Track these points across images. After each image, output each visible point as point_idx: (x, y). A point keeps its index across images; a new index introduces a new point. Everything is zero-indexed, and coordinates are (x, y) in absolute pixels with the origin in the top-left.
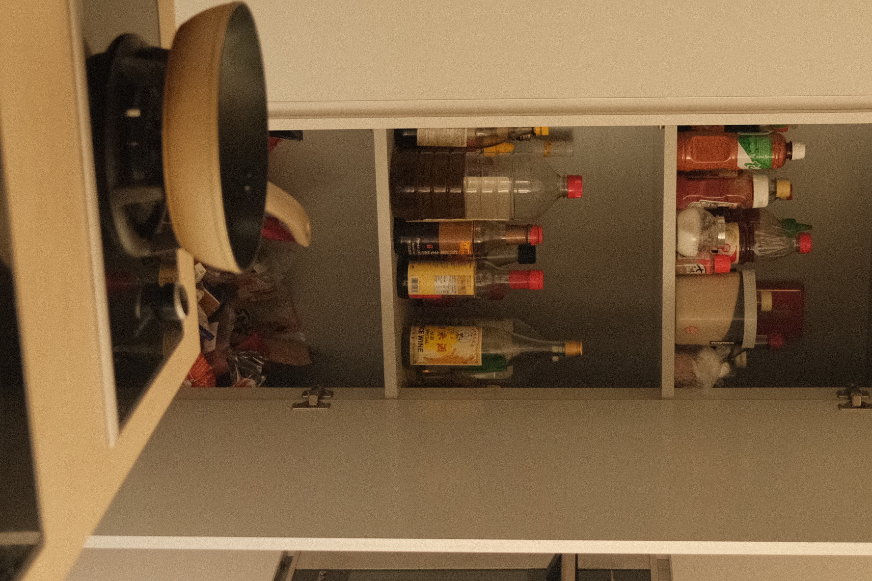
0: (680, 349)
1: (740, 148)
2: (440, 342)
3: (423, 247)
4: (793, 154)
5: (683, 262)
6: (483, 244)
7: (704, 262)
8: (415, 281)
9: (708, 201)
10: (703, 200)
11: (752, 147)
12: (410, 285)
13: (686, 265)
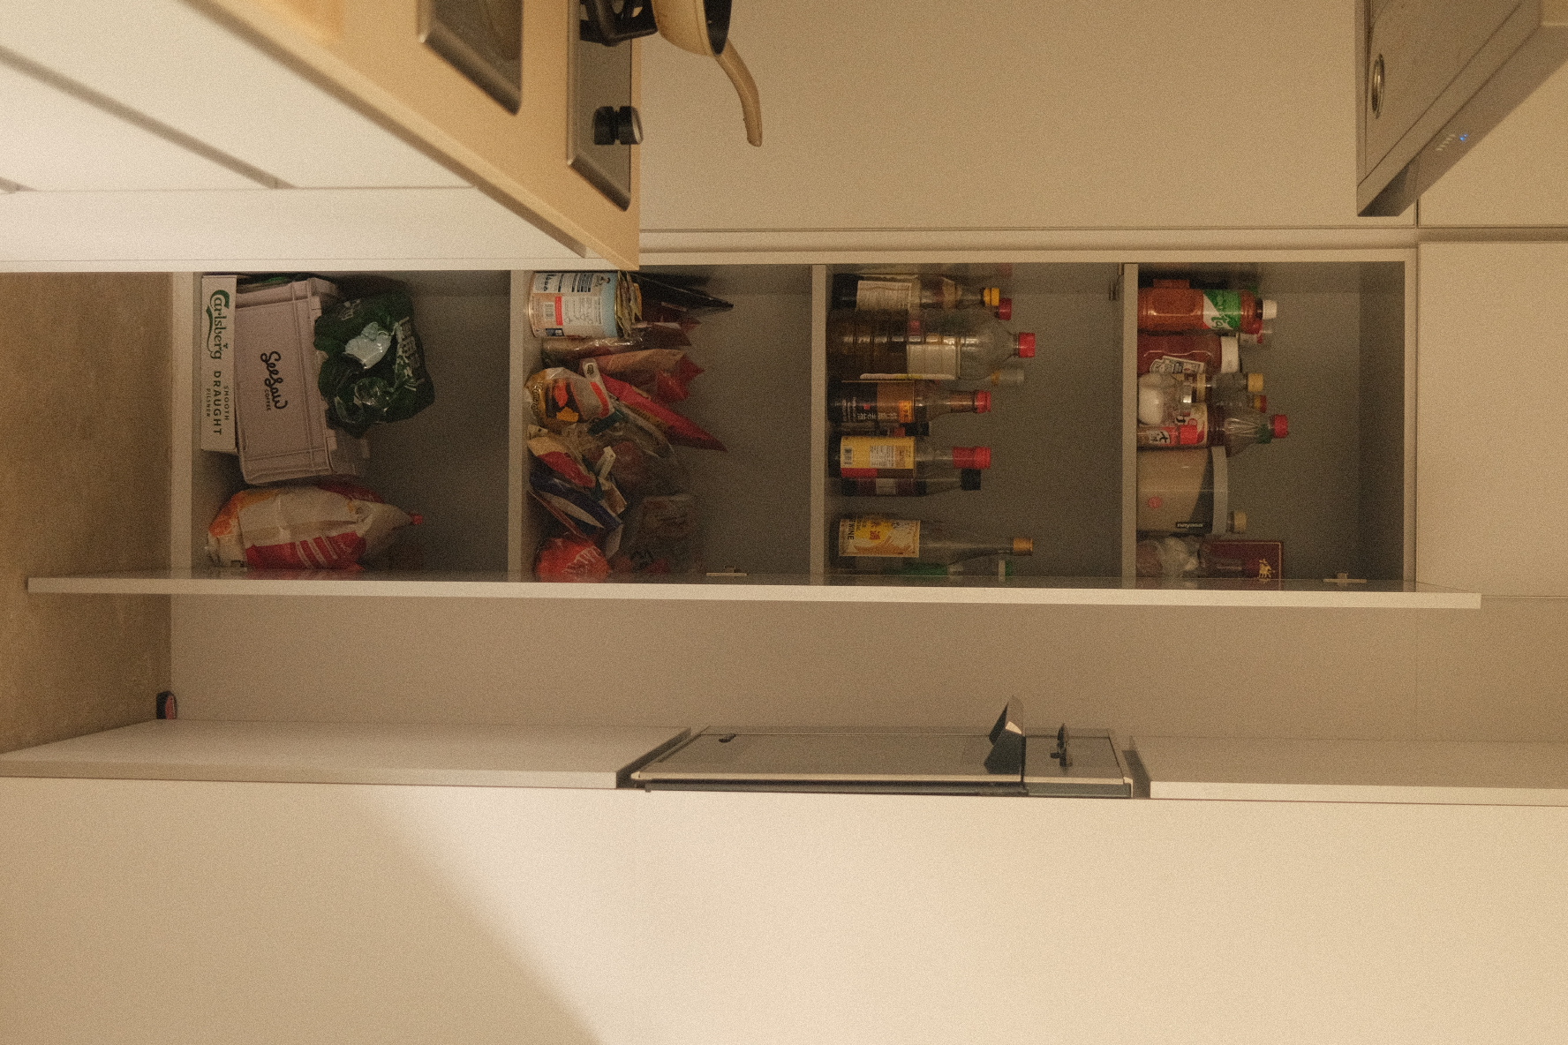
0: (1142, 535)
1: (1207, 302)
2: (873, 530)
3: (860, 410)
4: (1264, 311)
5: (1144, 430)
6: (924, 408)
7: (1169, 429)
8: (848, 451)
9: (1172, 358)
10: (1167, 357)
11: (1219, 299)
12: (843, 459)
13: (1148, 432)
